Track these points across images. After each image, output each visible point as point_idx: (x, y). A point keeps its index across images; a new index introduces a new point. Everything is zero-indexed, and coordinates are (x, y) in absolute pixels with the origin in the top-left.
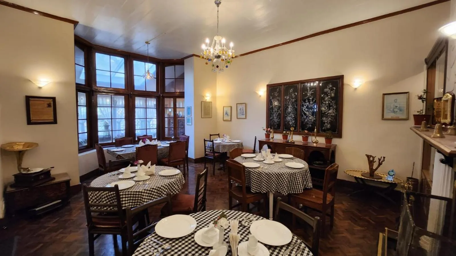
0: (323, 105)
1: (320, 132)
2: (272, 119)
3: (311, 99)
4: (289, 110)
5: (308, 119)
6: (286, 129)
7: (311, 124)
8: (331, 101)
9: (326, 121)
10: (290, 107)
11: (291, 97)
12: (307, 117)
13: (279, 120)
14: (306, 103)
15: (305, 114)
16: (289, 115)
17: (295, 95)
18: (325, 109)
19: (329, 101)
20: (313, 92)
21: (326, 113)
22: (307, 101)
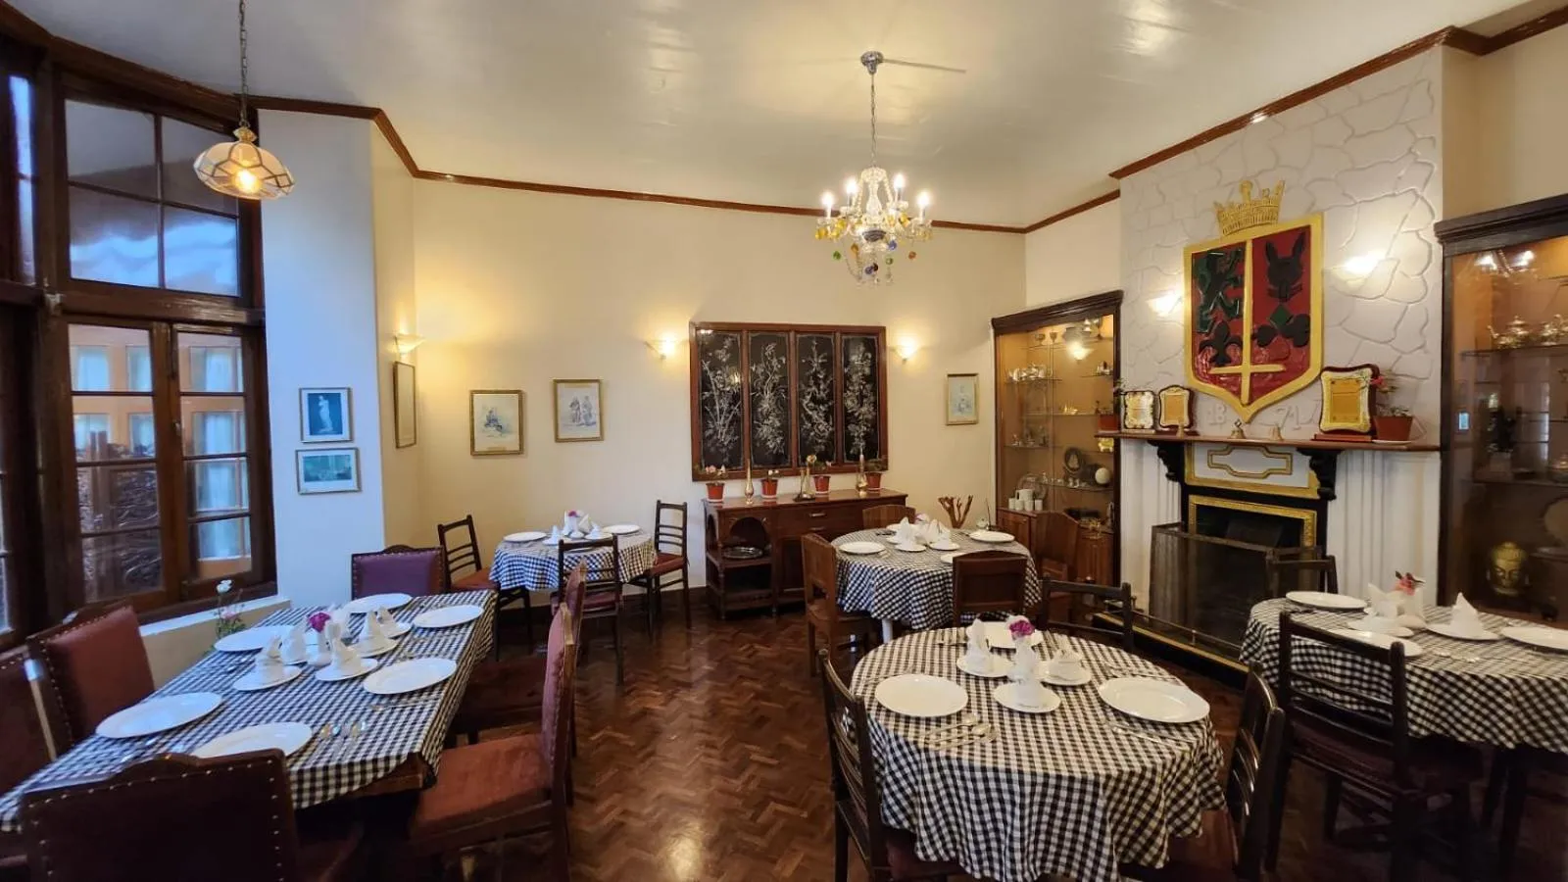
0: (849, 393)
1: (846, 461)
2: (711, 436)
3: (821, 377)
4: (766, 405)
5: (816, 431)
6: (758, 464)
7: (824, 444)
8: (864, 386)
9: (856, 435)
10: (767, 397)
11: (769, 367)
12: (813, 424)
13: (737, 438)
14: (811, 387)
15: (809, 418)
16: (765, 422)
17: (780, 362)
18: (853, 402)
19: (861, 384)
20: (825, 360)
21: (856, 414)
22: (812, 382)
